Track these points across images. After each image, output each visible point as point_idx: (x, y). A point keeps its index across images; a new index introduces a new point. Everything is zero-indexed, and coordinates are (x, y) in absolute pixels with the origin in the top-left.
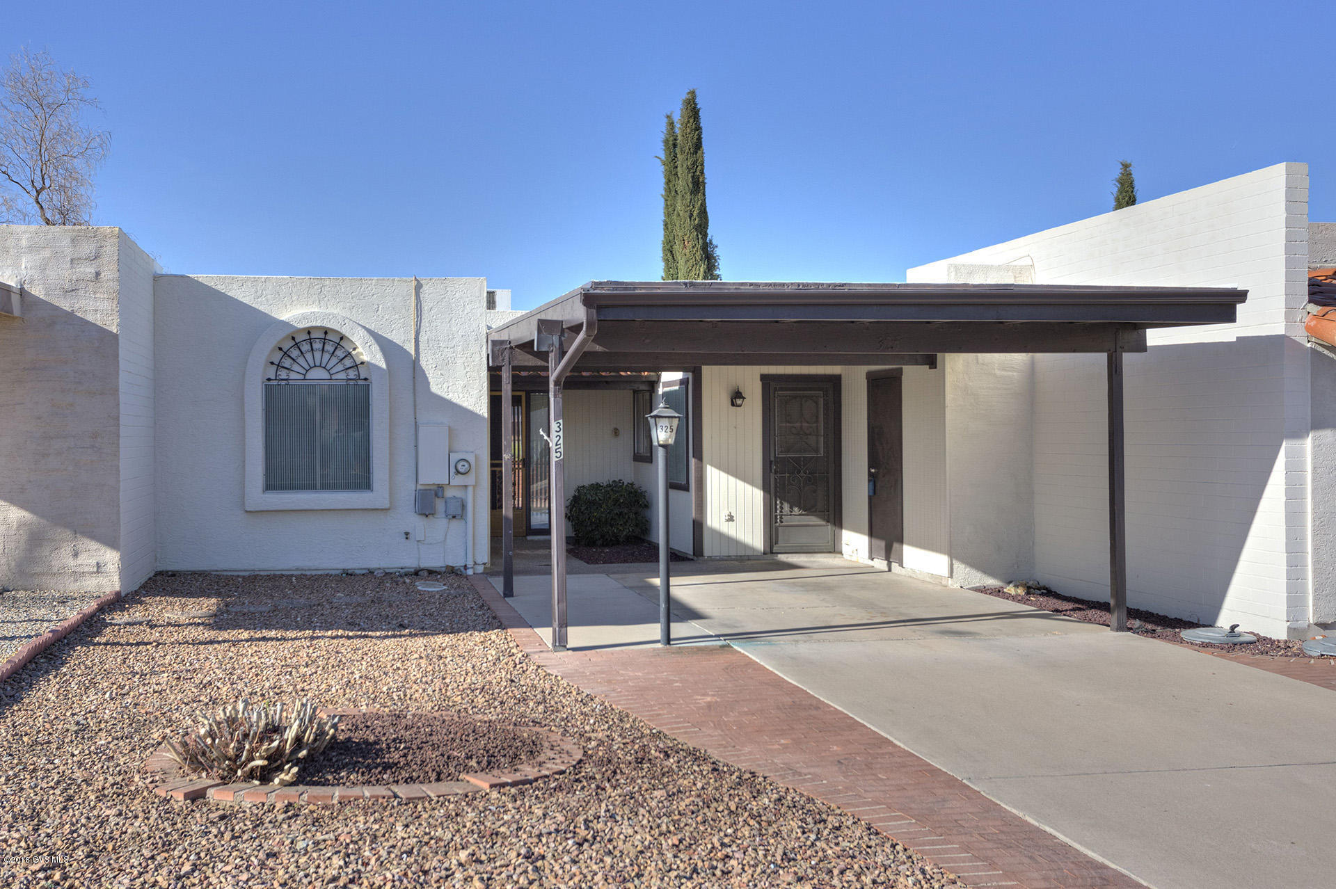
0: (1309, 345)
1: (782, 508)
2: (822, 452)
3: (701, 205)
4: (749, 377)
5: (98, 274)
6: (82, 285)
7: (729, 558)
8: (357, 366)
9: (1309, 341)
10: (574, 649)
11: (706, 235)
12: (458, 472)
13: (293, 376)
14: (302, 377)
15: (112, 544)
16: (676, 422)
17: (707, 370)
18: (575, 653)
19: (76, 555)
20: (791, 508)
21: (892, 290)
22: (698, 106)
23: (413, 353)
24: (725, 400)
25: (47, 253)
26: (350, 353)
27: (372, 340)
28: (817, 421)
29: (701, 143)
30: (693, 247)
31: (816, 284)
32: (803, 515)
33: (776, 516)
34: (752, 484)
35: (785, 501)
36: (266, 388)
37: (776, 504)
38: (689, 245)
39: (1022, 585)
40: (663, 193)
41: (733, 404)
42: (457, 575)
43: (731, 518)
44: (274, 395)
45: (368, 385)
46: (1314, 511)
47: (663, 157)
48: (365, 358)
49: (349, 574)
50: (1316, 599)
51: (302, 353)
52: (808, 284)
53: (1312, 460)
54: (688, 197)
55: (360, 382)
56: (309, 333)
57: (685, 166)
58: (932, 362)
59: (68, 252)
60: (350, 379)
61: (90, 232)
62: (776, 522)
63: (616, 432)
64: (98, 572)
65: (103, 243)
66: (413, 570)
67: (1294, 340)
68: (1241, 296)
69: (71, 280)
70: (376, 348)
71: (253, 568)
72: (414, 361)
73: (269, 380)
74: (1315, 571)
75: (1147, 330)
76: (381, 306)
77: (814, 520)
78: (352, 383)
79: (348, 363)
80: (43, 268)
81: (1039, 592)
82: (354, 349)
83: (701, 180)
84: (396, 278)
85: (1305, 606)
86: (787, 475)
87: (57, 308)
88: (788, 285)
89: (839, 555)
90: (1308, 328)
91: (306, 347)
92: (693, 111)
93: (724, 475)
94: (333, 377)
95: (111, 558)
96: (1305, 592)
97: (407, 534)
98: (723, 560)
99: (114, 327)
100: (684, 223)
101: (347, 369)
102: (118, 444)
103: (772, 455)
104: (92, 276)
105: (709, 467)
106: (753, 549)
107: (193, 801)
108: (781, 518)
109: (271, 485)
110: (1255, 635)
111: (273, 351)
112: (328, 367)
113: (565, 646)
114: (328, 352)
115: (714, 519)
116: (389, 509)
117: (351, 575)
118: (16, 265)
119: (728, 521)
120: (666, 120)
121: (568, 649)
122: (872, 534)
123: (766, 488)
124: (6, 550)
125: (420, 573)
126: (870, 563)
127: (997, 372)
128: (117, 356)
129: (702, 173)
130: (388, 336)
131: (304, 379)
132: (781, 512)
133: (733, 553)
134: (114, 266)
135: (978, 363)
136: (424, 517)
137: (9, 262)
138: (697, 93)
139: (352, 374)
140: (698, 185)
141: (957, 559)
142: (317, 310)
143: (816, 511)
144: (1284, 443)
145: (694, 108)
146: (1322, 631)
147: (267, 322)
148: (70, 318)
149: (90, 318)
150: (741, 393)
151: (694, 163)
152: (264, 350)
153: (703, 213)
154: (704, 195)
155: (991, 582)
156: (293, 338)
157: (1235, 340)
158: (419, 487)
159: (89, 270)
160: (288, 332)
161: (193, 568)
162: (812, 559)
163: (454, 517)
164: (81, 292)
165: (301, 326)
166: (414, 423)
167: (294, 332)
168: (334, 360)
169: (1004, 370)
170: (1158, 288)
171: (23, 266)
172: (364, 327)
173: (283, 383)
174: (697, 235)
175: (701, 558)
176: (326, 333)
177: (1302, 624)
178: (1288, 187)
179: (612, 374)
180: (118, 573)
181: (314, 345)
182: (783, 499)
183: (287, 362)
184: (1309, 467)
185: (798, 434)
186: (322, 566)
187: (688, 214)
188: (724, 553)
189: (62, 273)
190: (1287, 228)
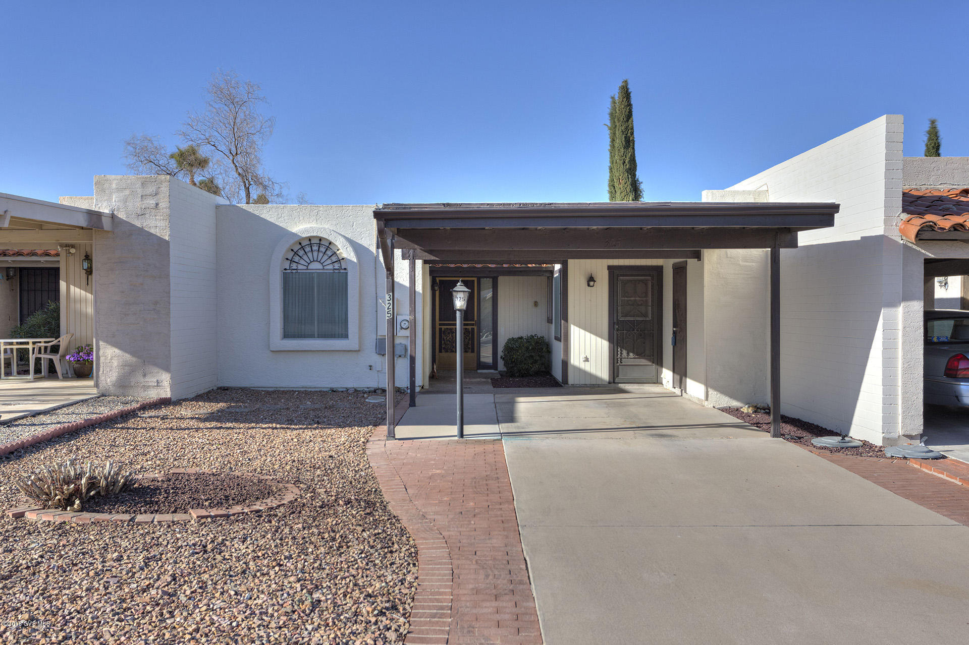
0: (902, 242)
1: (621, 353)
2: (650, 317)
3: (631, 155)
4: (600, 267)
5: (157, 204)
6: (148, 211)
7: (585, 386)
8: (339, 260)
9: (902, 239)
10: (399, 439)
11: (634, 175)
12: (402, 328)
13: (300, 267)
14: (306, 268)
15: (167, 369)
16: (467, 294)
17: (571, 262)
18: (400, 441)
19: (145, 376)
20: (628, 354)
21: (584, 207)
22: (630, 91)
23: (375, 252)
24: (584, 282)
25: (127, 192)
26: (335, 253)
27: (348, 245)
28: (646, 296)
29: (632, 115)
30: (625, 183)
31: (532, 203)
32: (636, 358)
33: (617, 359)
34: (602, 337)
35: (624, 349)
36: (284, 275)
37: (618, 351)
38: (623, 182)
39: (752, 406)
40: (609, 148)
41: (589, 285)
42: (401, 393)
43: (587, 360)
44: (287, 278)
45: (347, 273)
46: (904, 358)
47: (609, 124)
48: (345, 255)
49: (333, 391)
50: (904, 418)
51: (305, 252)
52: (527, 204)
53: (903, 321)
54: (622, 150)
55: (342, 271)
56: (310, 240)
57: (620, 130)
58: (698, 256)
59: (140, 191)
60: (336, 269)
61: (152, 179)
62: (618, 363)
63: (536, 304)
64: (157, 386)
65: (161, 186)
66: (373, 389)
67: (891, 239)
68: (835, 208)
69: (141, 208)
70: (350, 249)
71: (276, 386)
72: (376, 258)
73: (285, 269)
74: (903, 398)
75: (799, 232)
76: (355, 223)
77: (643, 362)
78: (336, 271)
79: (334, 259)
80: (125, 201)
81: (763, 411)
82: (338, 250)
83: (631, 139)
84: (365, 205)
85: (896, 423)
86: (625, 332)
87: (133, 225)
88: (513, 204)
89: (661, 385)
90: (901, 230)
91: (308, 249)
92: (626, 93)
93: (582, 331)
94: (325, 268)
95: (165, 378)
96: (896, 414)
97: (370, 366)
98: (581, 387)
99: (167, 237)
100: (619, 168)
101: (333, 263)
102: (170, 309)
103: (615, 318)
104: (153, 206)
105: (572, 326)
106: (601, 380)
107: (17, 518)
108: (621, 360)
109: (286, 335)
110: (862, 441)
111: (287, 251)
112: (322, 262)
113: (394, 437)
114: (322, 252)
115: (576, 360)
116: (359, 351)
117: (335, 391)
118: (110, 199)
119: (585, 361)
120: (610, 100)
121: (396, 439)
122: (674, 372)
123: (611, 340)
124: (105, 372)
125: (377, 391)
126: (674, 390)
127: (741, 263)
128: (169, 254)
129: (632, 134)
130: (359, 242)
131: (307, 269)
132: (621, 356)
133: (588, 382)
134: (167, 199)
135: (727, 257)
136: (382, 356)
137: (105, 198)
138: (629, 82)
139: (337, 266)
140: (629, 143)
141: (711, 388)
142: (315, 225)
143: (645, 356)
144: (882, 310)
145: (627, 91)
146: (909, 440)
147: (284, 233)
148: (141, 231)
149: (152, 231)
150: (593, 278)
151: (627, 128)
152: (281, 251)
153: (633, 161)
154: (633, 148)
155: (735, 404)
156: (300, 244)
157: (860, 239)
158: (378, 337)
159: (152, 202)
160: (297, 239)
161: (239, 385)
162: (642, 387)
163: (400, 356)
164: (147, 216)
165: (304, 236)
166: (375, 296)
167: (300, 240)
168: (326, 257)
169: (746, 261)
170: (776, 203)
171: (114, 200)
172: (344, 237)
173: (294, 271)
174: (628, 175)
175: (567, 385)
176: (320, 240)
177: (894, 435)
178: (888, 132)
179: (523, 266)
180: (169, 387)
181: (313, 247)
182: (622, 348)
183: (296, 259)
184: (900, 327)
185: (633, 305)
186: (317, 386)
187: (622, 161)
188: (582, 382)
189: (136, 204)
190: (886, 160)
